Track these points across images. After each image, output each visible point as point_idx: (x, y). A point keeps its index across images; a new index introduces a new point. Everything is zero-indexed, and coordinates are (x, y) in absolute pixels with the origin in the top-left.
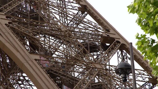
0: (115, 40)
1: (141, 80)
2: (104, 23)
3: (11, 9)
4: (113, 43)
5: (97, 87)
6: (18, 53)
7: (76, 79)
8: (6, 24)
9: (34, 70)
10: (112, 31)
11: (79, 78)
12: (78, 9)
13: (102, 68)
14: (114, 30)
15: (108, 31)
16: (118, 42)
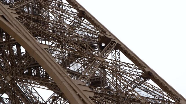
0: (111, 40)
1: (135, 74)
2: (101, 26)
3: (20, 6)
4: (110, 42)
5: (96, 80)
6: (29, 42)
7: (76, 73)
8: (16, 18)
9: (44, 57)
10: (107, 33)
11: (78, 73)
12: (76, 14)
13: (103, 61)
14: (110, 32)
15: (105, 32)
16: (114, 42)
